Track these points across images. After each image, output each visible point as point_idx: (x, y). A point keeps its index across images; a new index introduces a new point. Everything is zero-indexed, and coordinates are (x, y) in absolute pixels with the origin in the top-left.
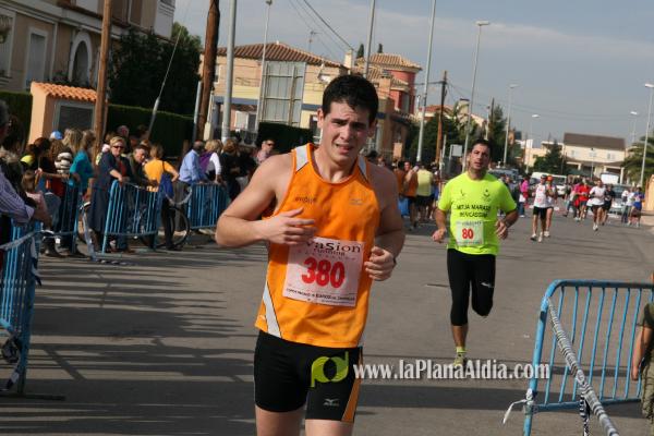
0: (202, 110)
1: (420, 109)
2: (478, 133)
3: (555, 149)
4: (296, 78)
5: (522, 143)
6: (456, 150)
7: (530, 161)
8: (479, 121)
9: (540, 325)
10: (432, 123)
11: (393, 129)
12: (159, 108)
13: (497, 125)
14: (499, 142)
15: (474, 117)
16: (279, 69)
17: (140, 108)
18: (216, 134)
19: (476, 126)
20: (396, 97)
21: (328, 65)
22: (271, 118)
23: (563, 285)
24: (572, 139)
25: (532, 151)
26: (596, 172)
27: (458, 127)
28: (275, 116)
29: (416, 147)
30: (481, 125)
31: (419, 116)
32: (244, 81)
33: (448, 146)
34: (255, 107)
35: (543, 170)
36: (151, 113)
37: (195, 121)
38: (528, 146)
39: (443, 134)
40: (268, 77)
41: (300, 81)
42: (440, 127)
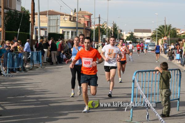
0: (32, 31)
1: (93, 26)
2: (110, 31)
3: (132, 34)
4: (57, 20)
5: (122, 33)
6: (104, 36)
7: (125, 38)
8: (110, 28)
9: (133, 83)
10: (97, 30)
11: (86, 32)
12: (20, 31)
13: (115, 29)
14: (116, 33)
15: (108, 27)
16: (52, 17)
17: (14, 32)
18: (37, 37)
19: (109, 29)
20: (86, 23)
21: (66, 15)
22: (51, 32)
23: (138, 72)
24: (136, 31)
25: (126, 35)
26: (144, 40)
27: (104, 30)
28: (53, 31)
29: (93, 36)
30: (110, 29)
31: (93, 28)
32: (43, 22)
33: (102, 35)
34: (46, 29)
35: (129, 40)
36: (17, 33)
37: (30, 34)
38: (124, 34)
39: (100, 32)
40: (49, 20)
41: (59, 20)
42: (99, 30)
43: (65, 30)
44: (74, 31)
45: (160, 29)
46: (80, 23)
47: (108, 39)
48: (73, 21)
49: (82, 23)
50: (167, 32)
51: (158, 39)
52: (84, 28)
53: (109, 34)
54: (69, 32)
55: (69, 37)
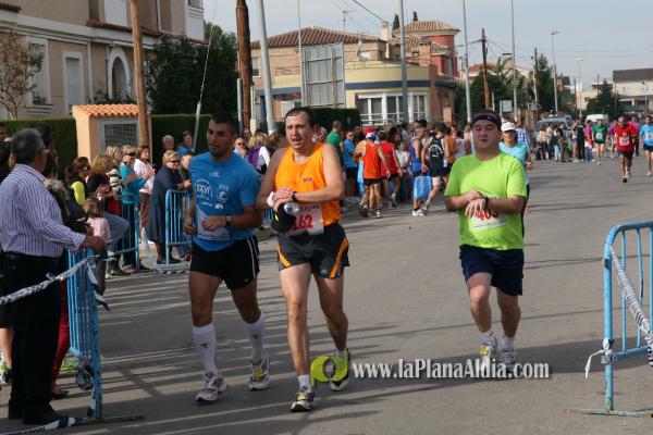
0: (245, 106)
1: (463, 71)
2: (525, 86)
3: (606, 88)
4: (335, 59)
5: (572, 88)
6: (506, 106)
7: (582, 105)
8: (525, 73)
9: (606, 273)
10: (477, 84)
11: (439, 95)
12: (202, 112)
13: (543, 74)
14: (548, 91)
15: (519, 70)
16: (317, 53)
17: (182, 115)
18: (262, 128)
19: (522, 79)
20: (438, 63)
21: (365, 41)
22: (316, 104)
25: (583, 93)
27: (505, 83)
28: (320, 100)
29: (466, 109)
30: (527, 76)
31: (465, 78)
32: (284, 71)
33: (497, 102)
34: (299, 94)
35: (597, 112)
36: (195, 118)
37: (240, 119)
38: (578, 90)
39: (490, 91)
40: (307, 63)
41: (340, 62)
42: (486, 85)
43: (364, 94)
44: (397, 95)
46: (417, 65)
47: (519, 113)
48: (390, 60)
49: (425, 64)
52: (433, 83)
53: (524, 95)
54: (380, 99)
55: (380, 117)
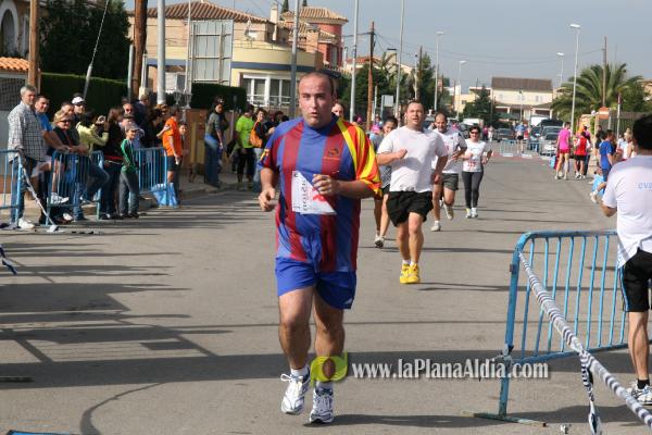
0: (136, 74)
1: (349, 62)
2: (407, 80)
3: (484, 94)
4: (224, 36)
5: (451, 90)
6: (388, 101)
7: (459, 108)
8: (408, 70)
10: (362, 75)
12: (92, 75)
13: (426, 75)
14: (429, 90)
15: (403, 66)
16: (206, 27)
17: (72, 75)
19: (405, 76)
20: (324, 51)
21: (254, 21)
22: (200, 79)
24: (500, 84)
25: (461, 98)
26: (526, 115)
27: (388, 77)
28: (206, 75)
30: (409, 74)
31: (349, 68)
32: (175, 43)
33: (379, 96)
34: (184, 67)
35: (473, 116)
36: (85, 80)
37: (129, 86)
38: (457, 93)
39: (374, 85)
40: (195, 36)
41: (228, 39)
42: (370, 79)
43: (250, 74)
44: (281, 78)
45: (587, 80)
46: (304, 50)
47: (400, 109)
48: (277, 43)
49: (311, 50)
50: (610, 91)
51: (578, 115)
53: (405, 92)
55: (262, 98)
